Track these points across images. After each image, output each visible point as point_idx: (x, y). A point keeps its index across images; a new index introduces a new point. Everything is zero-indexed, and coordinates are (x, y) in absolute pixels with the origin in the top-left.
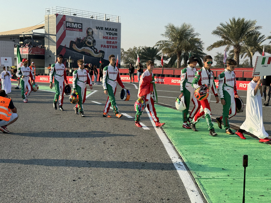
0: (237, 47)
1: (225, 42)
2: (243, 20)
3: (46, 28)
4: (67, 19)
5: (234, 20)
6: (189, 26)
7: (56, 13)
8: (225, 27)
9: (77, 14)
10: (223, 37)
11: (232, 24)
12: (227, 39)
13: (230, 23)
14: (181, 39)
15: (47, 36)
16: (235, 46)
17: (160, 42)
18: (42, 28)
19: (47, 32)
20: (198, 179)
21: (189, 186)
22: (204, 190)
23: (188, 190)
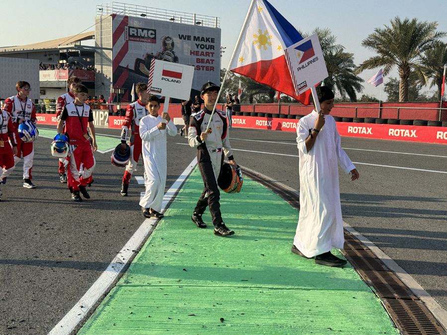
0: (405, 67)
1: (383, 58)
2: (414, 21)
3: (98, 37)
4: (131, 23)
5: (398, 20)
6: (326, 33)
7: (112, 13)
8: (383, 34)
9: (148, 15)
10: (381, 51)
11: (395, 28)
12: (386, 53)
13: (391, 28)
15: (99, 51)
16: (400, 66)
18: (90, 37)
19: (99, 43)
20: (121, 286)
21: (89, 298)
22: (105, 305)
23: (77, 306)
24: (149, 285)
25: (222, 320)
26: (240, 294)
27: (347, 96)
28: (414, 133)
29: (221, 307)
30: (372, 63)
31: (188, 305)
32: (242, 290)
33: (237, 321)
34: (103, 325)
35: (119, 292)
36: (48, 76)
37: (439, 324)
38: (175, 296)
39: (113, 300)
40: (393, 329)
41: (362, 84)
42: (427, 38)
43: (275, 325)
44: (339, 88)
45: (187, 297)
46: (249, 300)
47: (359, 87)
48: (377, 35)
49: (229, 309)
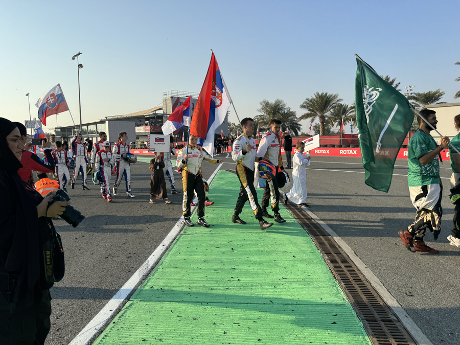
0: (322, 118)
1: (311, 114)
2: (326, 94)
3: (164, 109)
4: (181, 101)
5: (318, 94)
6: (281, 102)
7: (171, 96)
8: (311, 101)
10: (310, 110)
11: (317, 98)
12: (312, 111)
13: (315, 98)
14: (274, 114)
15: (165, 116)
16: (320, 117)
17: (257, 116)
18: (160, 109)
19: (165, 112)
20: (182, 235)
21: (167, 241)
22: (174, 244)
23: (161, 245)
24: (196, 233)
25: (232, 249)
26: (241, 236)
27: (294, 133)
28: (328, 152)
29: (232, 243)
30: (305, 116)
31: (216, 243)
32: (242, 234)
33: (240, 249)
34: (174, 254)
35: (181, 238)
36: (140, 130)
37: (340, 247)
38: (209, 238)
39: (178, 242)
40: (317, 250)
41: (301, 127)
42: (333, 102)
43: (259, 250)
44: (289, 130)
45: (215, 239)
46: (246, 239)
47: (299, 129)
48: (307, 101)
49: (236, 243)
